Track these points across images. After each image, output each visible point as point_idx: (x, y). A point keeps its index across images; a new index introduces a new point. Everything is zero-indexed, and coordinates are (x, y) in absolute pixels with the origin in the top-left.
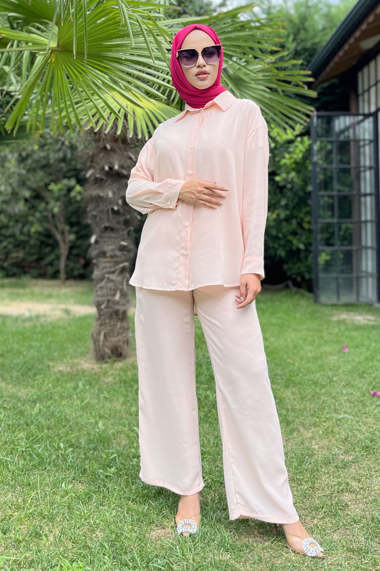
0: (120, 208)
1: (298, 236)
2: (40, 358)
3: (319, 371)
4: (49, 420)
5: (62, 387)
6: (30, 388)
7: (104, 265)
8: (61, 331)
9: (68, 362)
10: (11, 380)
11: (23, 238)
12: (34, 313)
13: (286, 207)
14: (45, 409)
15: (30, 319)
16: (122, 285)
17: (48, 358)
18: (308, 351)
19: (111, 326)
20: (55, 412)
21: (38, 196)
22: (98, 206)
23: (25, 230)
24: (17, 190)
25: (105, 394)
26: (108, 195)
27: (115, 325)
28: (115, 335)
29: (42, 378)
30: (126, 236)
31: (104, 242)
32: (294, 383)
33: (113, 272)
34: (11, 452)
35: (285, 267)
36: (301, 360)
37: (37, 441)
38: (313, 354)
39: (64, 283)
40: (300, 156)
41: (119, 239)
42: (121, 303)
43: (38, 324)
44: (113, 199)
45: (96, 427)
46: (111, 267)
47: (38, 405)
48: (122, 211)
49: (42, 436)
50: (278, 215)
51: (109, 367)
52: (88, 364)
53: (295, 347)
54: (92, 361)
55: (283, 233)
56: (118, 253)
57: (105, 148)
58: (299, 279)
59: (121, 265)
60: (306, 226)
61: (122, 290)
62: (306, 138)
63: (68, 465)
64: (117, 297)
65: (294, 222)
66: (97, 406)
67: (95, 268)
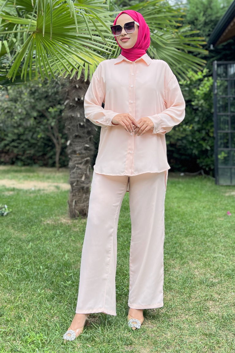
0: (85, 124)
1: (206, 142)
2: (37, 215)
3: (209, 227)
4: (36, 252)
5: (47, 233)
6: (28, 233)
7: (75, 159)
8: (52, 199)
9: (53, 218)
10: (17, 228)
11: (33, 141)
12: (37, 188)
13: (198, 122)
14: (35, 246)
15: (34, 192)
16: (86, 171)
17: (42, 216)
18: (205, 214)
19: (79, 196)
20: (41, 248)
21: (42, 115)
22: (71, 122)
23: (35, 136)
24: (29, 112)
25: (72, 238)
26: (77, 116)
27: (82, 196)
28: (82, 202)
29: (36, 228)
30: (88, 141)
31: (75, 145)
32: (191, 234)
33: (81, 163)
34: (11, 270)
35: (198, 161)
36: (199, 220)
37: (27, 264)
38: (207, 216)
39: (58, 170)
40: (208, 89)
41: (84, 143)
42: (85, 182)
43: (38, 195)
44: (80, 118)
45: (64, 257)
46: (79, 160)
47: (31, 243)
48: (86, 125)
49: (31, 261)
50: (193, 127)
51: (77, 222)
52: (65, 220)
53: (197, 212)
54: (68, 218)
55: (196, 140)
56: (84, 152)
57: (75, 87)
58: (207, 169)
59: (86, 159)
60: (211, 135)
61: (86, 175)
62: (210, 78)
63: (43, 279)
64: (83, 179)
65: (204, 132)
66: (66, 245)
67: (70, 161)
